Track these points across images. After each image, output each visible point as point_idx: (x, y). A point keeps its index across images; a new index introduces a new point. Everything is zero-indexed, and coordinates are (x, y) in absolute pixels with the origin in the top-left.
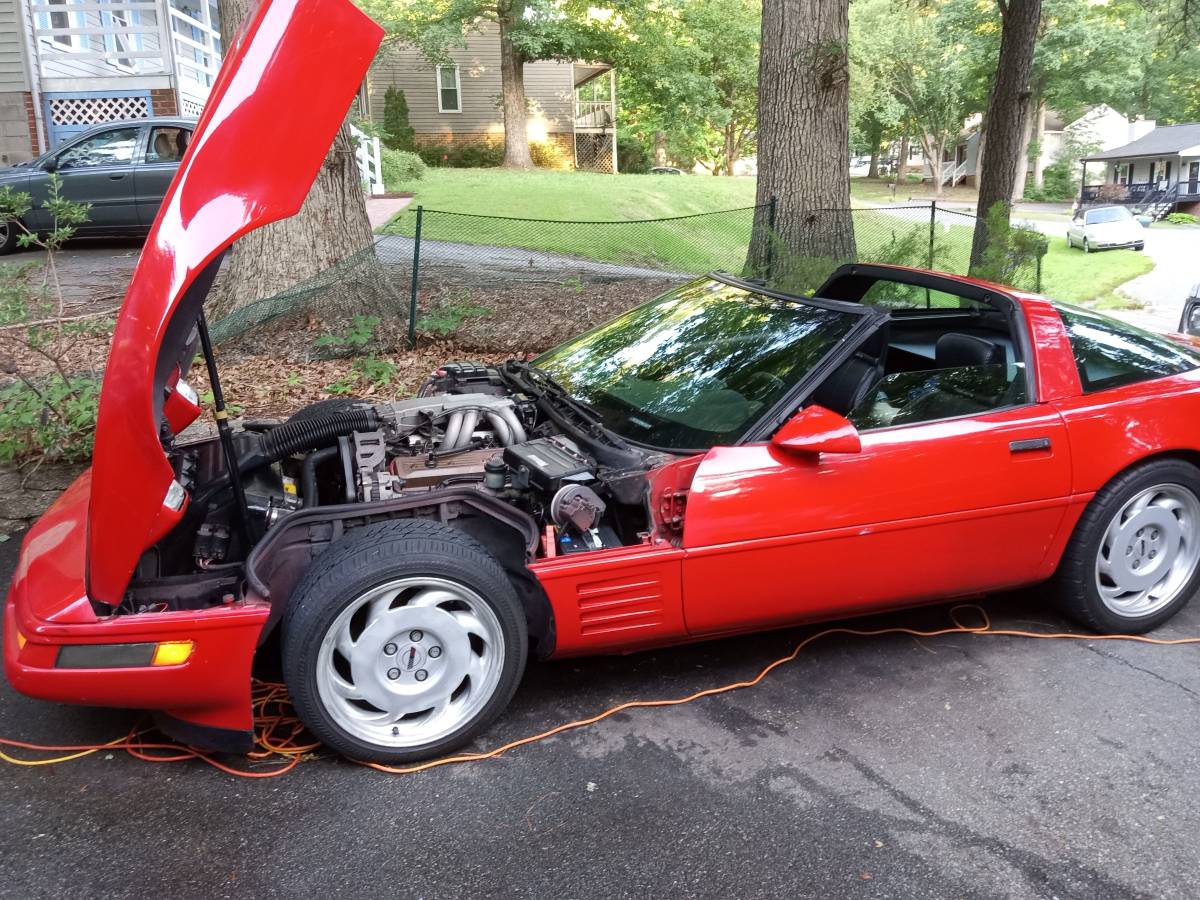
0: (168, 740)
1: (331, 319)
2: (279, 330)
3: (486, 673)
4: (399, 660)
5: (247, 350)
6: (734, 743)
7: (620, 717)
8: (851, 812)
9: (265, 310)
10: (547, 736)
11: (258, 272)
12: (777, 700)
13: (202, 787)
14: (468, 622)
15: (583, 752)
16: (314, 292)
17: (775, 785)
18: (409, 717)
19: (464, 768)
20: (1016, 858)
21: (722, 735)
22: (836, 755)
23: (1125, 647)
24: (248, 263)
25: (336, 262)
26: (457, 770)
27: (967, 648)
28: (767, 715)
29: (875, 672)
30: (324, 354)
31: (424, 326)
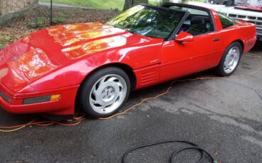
0: (48, 120)
1: (30, 18)
2: (16, 21)
3: (122, 95)
4: (105, 94)
5: (9, 27)
6: (170, 104)
7: (145, 102)
8: (200, 114)
9: (12, 16)
10: (133, 107)
11: (8, 6)
12: (173, 95)
13: (60, 129)
14: (119, 84)
15: (142, 109)
16: (24, 11)
17: (183, 111)
18: (107, 107)
19: (120, 116)
20: (231, 117)
21: (167, 103)
22: (190, 104)
23: (227, 79)
24: (4, 3)
25: (29, 3)
26: (118, 117)
27: (201, 82)
28: (172, 98)
29: (187, 88)
30: (30, 27)
31: (54, 19)
